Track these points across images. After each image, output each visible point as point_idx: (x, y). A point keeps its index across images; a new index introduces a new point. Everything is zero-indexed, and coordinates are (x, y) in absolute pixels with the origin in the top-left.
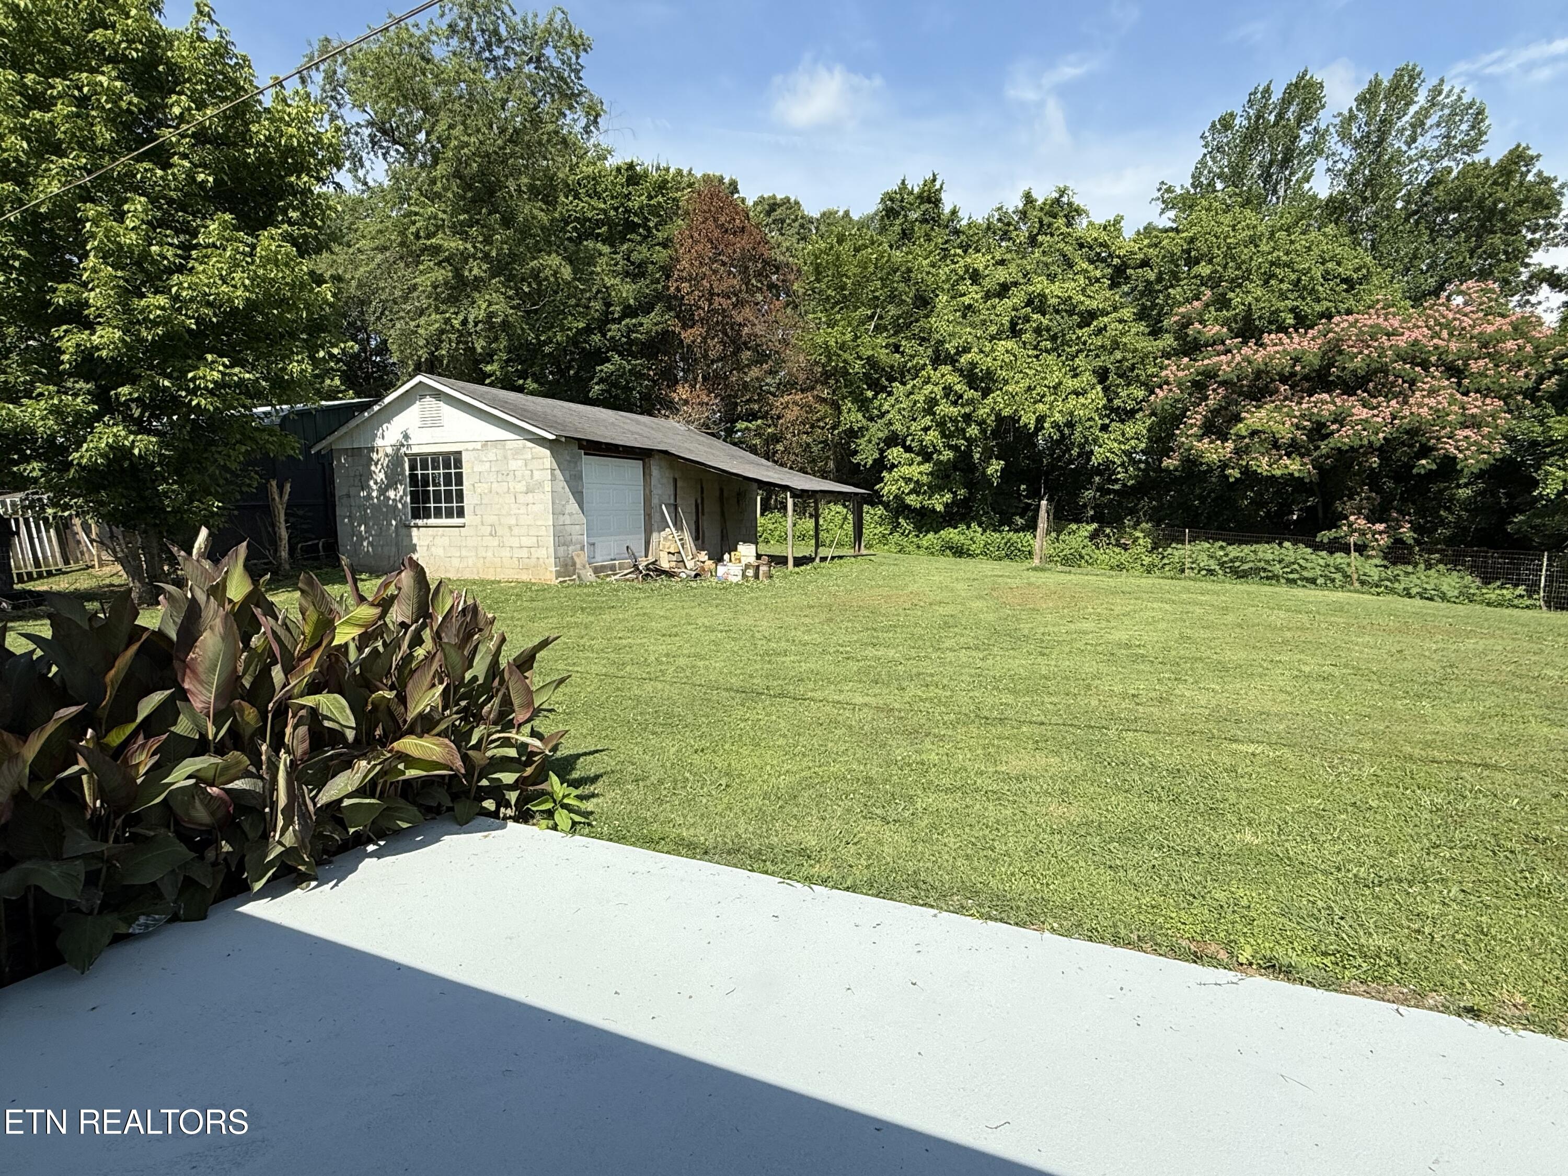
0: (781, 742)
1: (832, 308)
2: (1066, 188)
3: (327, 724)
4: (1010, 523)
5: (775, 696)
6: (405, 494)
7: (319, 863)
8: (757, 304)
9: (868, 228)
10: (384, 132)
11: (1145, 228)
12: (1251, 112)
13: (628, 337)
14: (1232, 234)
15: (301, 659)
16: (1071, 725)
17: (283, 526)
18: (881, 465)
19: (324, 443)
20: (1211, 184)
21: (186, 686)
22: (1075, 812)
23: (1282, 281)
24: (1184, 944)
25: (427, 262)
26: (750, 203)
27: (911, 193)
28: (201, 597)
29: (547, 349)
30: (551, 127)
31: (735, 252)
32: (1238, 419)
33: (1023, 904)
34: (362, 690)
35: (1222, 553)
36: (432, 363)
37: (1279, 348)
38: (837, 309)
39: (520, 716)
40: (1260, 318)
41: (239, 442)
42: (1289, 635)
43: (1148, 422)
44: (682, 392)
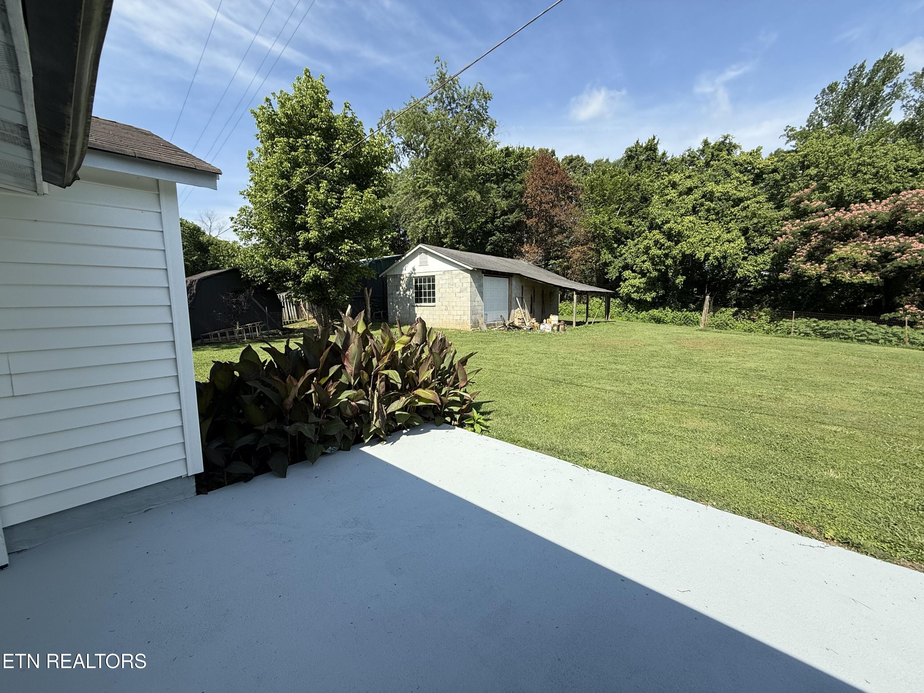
0: (572, 404)
1: (598, 206)
2: (728, 136)
3: (391, 381)
4: (687, 307)
5: (568, 384)
6: (413, 293)
7: (387, 435)
8: (561, 206)
9: (618, 166)
10: (408, 145)
11: (776, 152)
12: (850, 80)
13: (503, 224)
14: (832, 150)
15: (383, 356)
16: (723, 408)
17: (369, 305)
18: (620, 279)
19: (384, 273)
20: (820, 124)
21: (345, 364)
22: (725, 451)
23: (865, 174)
24: (790, 523)
25: (423, 198)
26: (560, 160)
27: (642, 147)
28: (350, 331)
29: (469, 231)
30: (474, 135)
31: (552, 183)
32: (830, 251)
33: (696, 491)
34: (404, 369)
35: (815, 324)
36: (424, 239)
37: (862, 212)
38: (601, 206)
39: (461, 384)
40: (849, 195)
41: (355, 273)
42: (860, 370)
43: (772, 255)
44: (526, 248)
